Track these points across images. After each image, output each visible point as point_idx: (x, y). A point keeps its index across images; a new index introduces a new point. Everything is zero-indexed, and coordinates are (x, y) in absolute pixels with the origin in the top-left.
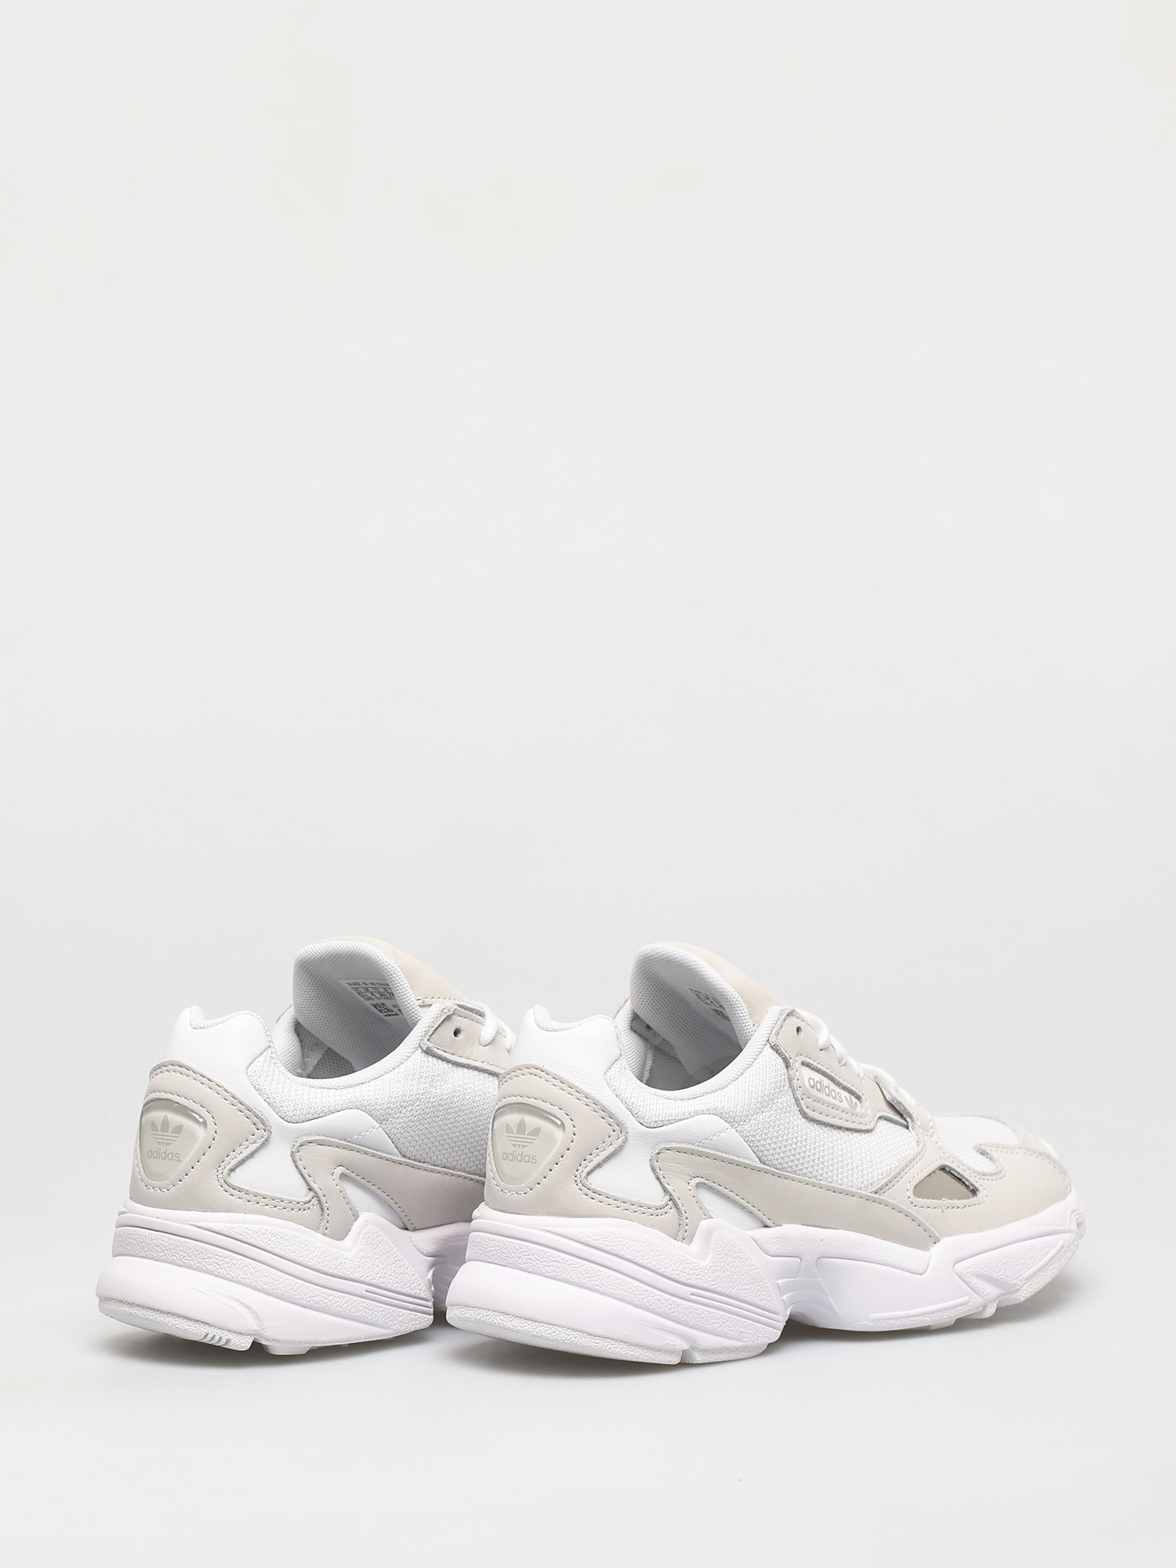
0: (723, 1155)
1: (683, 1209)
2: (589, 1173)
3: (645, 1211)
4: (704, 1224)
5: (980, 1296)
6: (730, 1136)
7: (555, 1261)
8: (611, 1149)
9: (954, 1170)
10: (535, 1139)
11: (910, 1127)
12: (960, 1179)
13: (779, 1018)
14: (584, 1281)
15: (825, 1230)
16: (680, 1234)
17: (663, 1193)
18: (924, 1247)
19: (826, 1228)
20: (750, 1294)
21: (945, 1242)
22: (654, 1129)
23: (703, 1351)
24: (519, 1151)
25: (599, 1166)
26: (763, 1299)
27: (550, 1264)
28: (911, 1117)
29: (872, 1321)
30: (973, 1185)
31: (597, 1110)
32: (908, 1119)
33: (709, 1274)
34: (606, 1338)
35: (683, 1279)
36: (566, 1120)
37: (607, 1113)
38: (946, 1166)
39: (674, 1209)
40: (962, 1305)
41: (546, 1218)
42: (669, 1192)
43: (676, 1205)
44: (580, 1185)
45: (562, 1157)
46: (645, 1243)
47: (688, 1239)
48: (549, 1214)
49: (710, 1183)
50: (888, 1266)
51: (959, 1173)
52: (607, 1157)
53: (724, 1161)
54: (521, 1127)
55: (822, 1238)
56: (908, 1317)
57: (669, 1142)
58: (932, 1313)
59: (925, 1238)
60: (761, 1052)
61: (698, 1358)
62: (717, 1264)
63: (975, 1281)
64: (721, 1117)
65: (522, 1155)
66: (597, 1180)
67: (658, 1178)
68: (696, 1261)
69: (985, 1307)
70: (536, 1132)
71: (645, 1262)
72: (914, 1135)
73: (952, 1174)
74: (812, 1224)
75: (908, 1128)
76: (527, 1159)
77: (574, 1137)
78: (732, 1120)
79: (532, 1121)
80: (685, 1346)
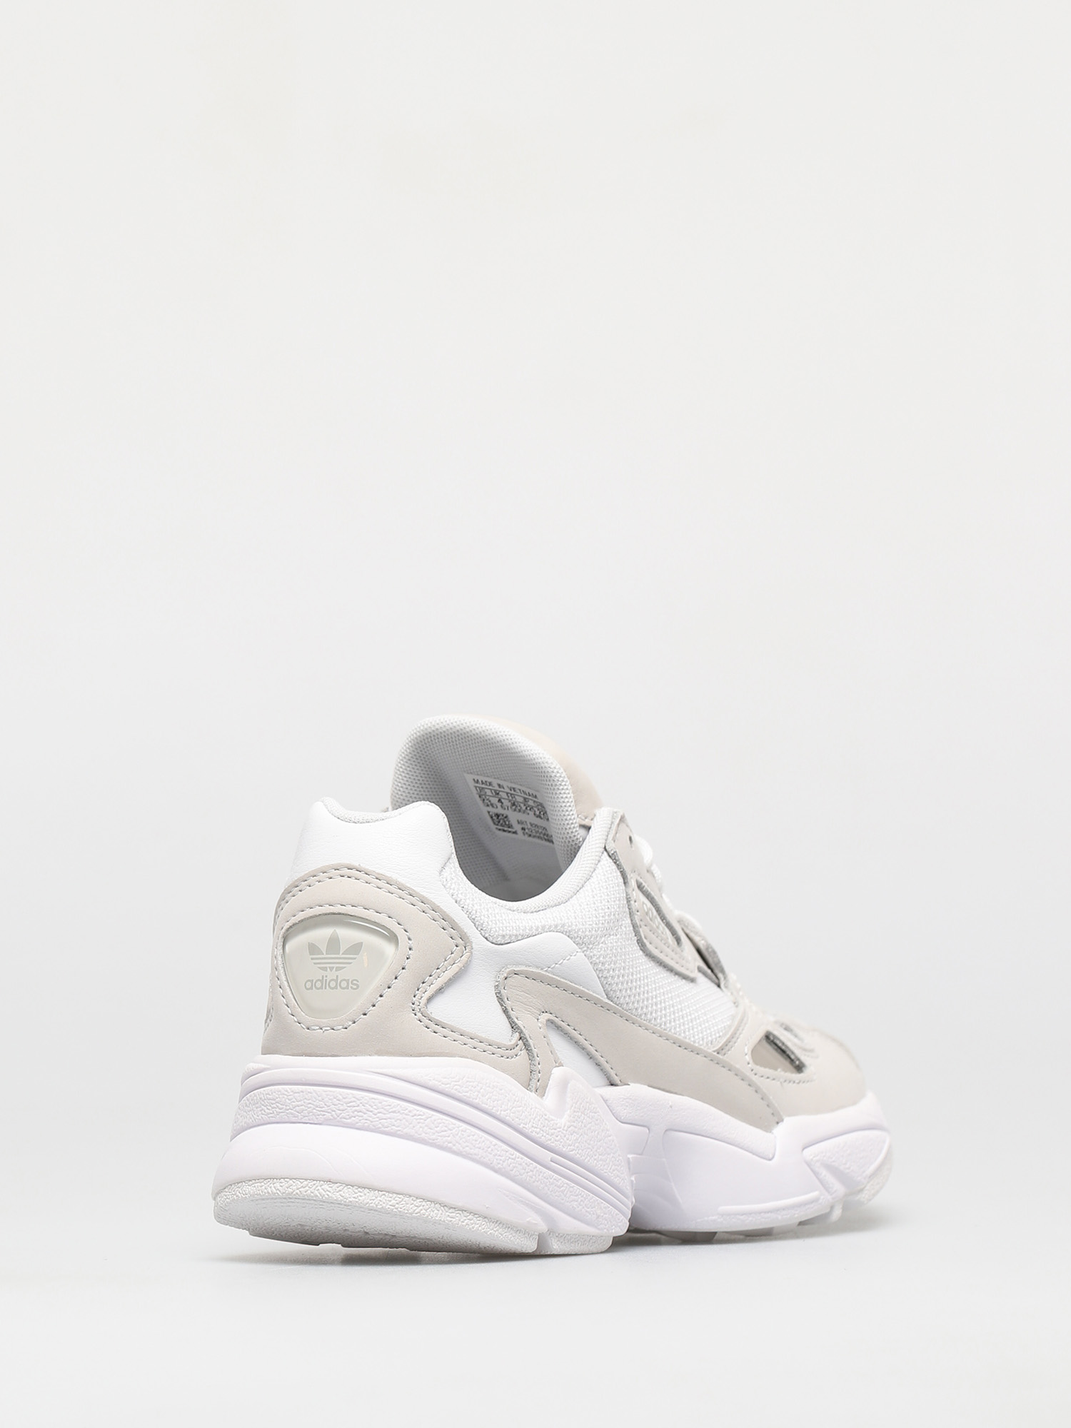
0: (574, 985)
1: (535, 1051)
2: (429, 1000)
3: (494, 1051)
4: (557, 1072)
5: (829, 1192)
6: (580, 963)
7: (394, 1112)
8: (455, 968)
9: (779, 1039)
10: (355, 959)
11: (722, 985)
12: (784, 1052)
13: (612, 823)
14: (434, 1137)
15: (672, 1095)
16: (534, 1082)
17: (510, 1029)
18: (767, 1128)
20: (606, 1167)
21: (788, 1122)
22: (501, 946)
23: (562, 1237)
24: (331, 975)
25: (440, 990)
26: (615, 1175)
27: (388, 1116)
28: (723, 971)
29: (722, 1215)
30: (798, 1059)
31: (437, 918)
32: (720, 975)
33: (567, 1136)
34: (462, 1211)
35: (543, 1140)
36: (398, 931)
37: (449, 923)
38: (770, 1034)
39: (524, 1052)
40: (812, 1202)
41: (376, 1058)
42: (518, 1028)
43: (527, 1046)
44: (419, 1014)
45: (396, 978)
46: (501, 1090)
47: (541, 1091)
48: (379, 1053)
49: (558, 1022)
50: (736, 1146)
51: (783, 1044)
52: (450, 979)
54: (334, 943)
56: (760, 1213)
57: (518, 964)
58: (784, 1209)
59: (768, 1117)
60: (599, 861)
61: (556, 1247)
62: (575, 1124)
63: (824, 1173)
64: (569, 936)
65: (336, 981)
66: (439, 1009)
67: (505, 1011)
68: (553, 1118)
69: (832, 1208)
70: (356, 948)
71: (503, 1114)
72: (729, 994)
73: (776, 1044)
75: (720, 986)
76: (344, 984)
77: (410, 952)
78: (582, 942)
79: (347, 935)
80: (543, 1227)
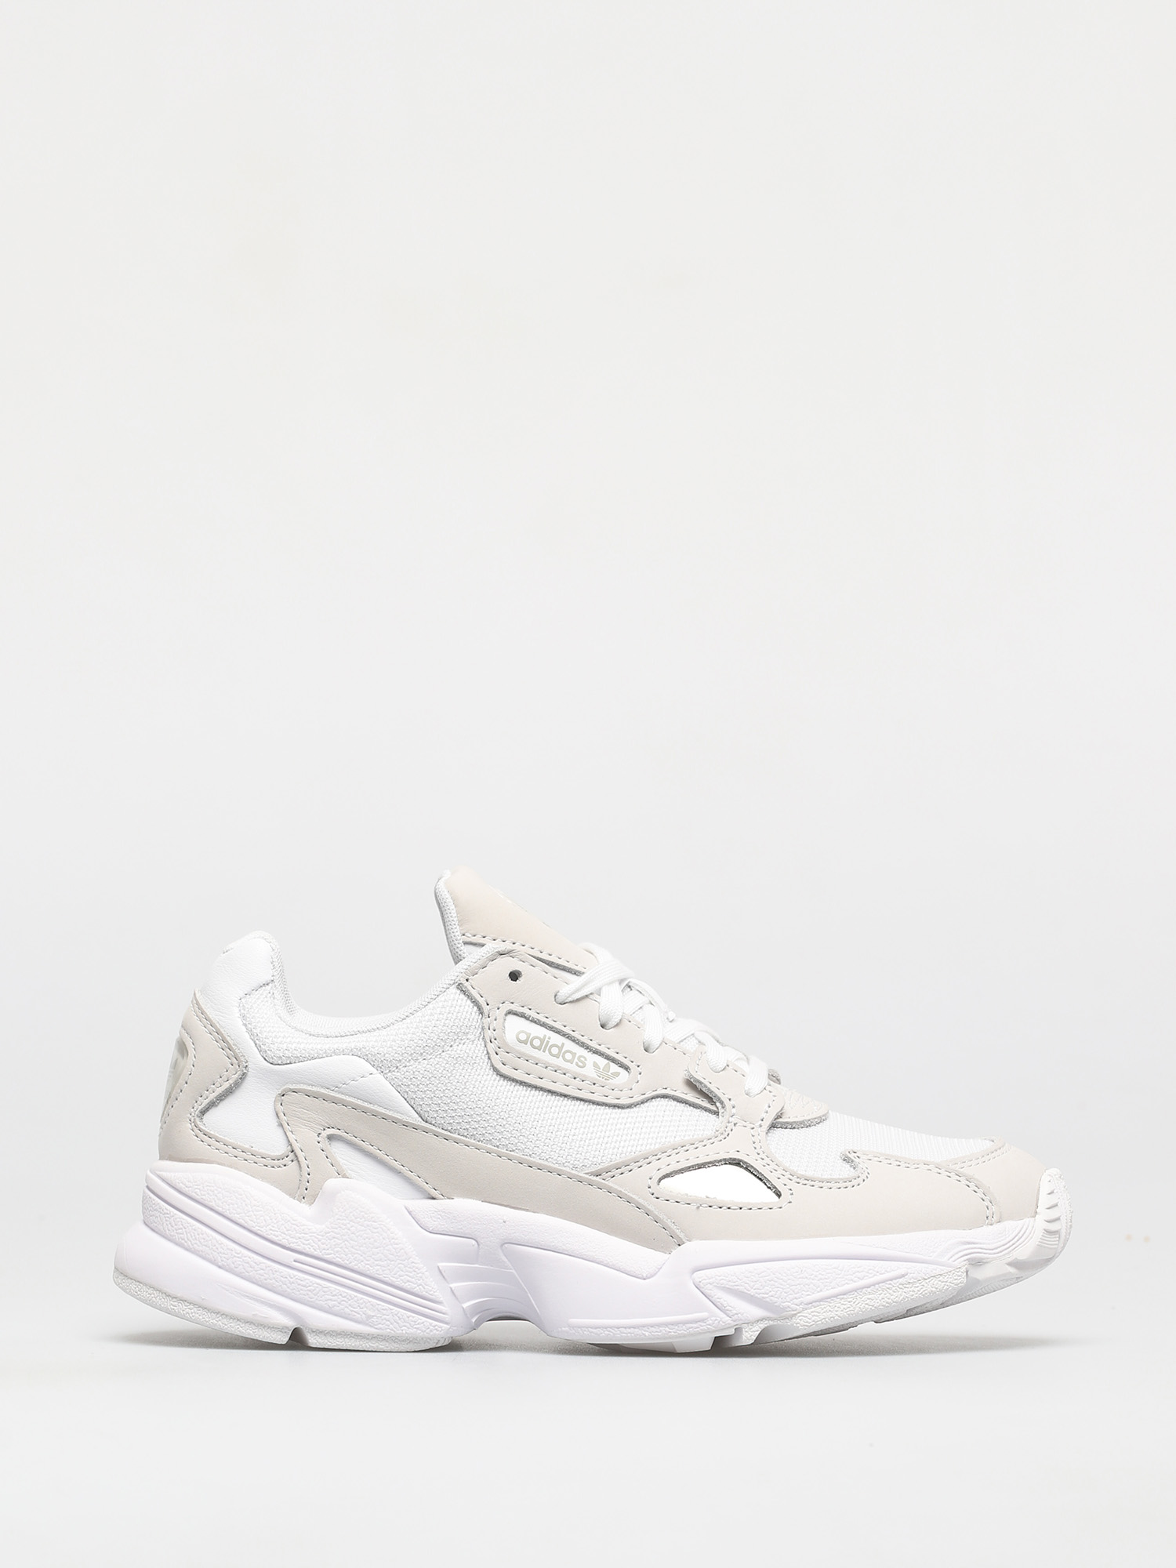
0: (366, 1104)
1: (306, 1163)
2: (203, 1113)
3: (257, 1160)
4: (335, 1183)
5: (729, 1314)
6: (379, 1085)
8: (227, 1085)
9: (753, 1167)
11: (718, 1114)
16: (299, 1192)
17: (283, 1141)
18: (666, 1249)
19: (520, 1209)
20: (387, 1272)
21: (693, 1245)
22: (281, 1066)
23: (326, 1333)
25: (214, 1104)
26: (408, 1281)
28: (721, 1101)
30: (775, 1188)
32: (718, 1104)
34: (183, 1301)
35: (284, 1242)
36: (191, 1049)
37: (228, 1044)
38: (741, 1161)
39: (294, 1163)
40: (697, 1321)
42: (290, 1141)
43: (297, 1157)
44: (193, 1124)
45: (181, 1091)
47: (309, 1198)
49: (349, 1137)
51: (758, 1172)
52: (222, 1095)
53: (368, 1113)
55: (505, 1219)
57: (298, 1083)
59: (664, 1238)
60: (444, 991)
62: (337, 1231)
63: (720, 1295)
64: (365, 1059)
66: (211, 1121)
67: (281, 1126)
69: (740, 1331)
73: (750, 1171)
74: (499, 1202)
75: (716, 1113)
77: (193, 1068)
78: (381, 1065)
80: (292, 1324)
